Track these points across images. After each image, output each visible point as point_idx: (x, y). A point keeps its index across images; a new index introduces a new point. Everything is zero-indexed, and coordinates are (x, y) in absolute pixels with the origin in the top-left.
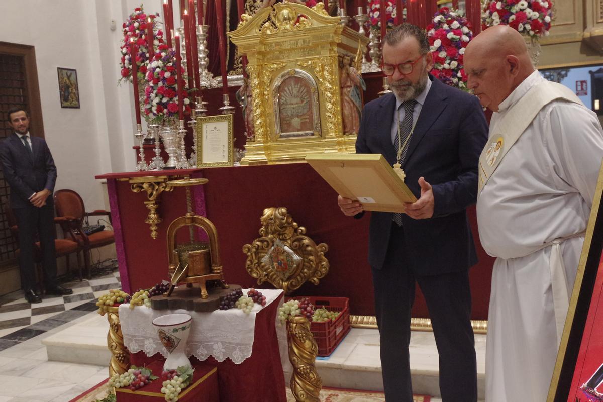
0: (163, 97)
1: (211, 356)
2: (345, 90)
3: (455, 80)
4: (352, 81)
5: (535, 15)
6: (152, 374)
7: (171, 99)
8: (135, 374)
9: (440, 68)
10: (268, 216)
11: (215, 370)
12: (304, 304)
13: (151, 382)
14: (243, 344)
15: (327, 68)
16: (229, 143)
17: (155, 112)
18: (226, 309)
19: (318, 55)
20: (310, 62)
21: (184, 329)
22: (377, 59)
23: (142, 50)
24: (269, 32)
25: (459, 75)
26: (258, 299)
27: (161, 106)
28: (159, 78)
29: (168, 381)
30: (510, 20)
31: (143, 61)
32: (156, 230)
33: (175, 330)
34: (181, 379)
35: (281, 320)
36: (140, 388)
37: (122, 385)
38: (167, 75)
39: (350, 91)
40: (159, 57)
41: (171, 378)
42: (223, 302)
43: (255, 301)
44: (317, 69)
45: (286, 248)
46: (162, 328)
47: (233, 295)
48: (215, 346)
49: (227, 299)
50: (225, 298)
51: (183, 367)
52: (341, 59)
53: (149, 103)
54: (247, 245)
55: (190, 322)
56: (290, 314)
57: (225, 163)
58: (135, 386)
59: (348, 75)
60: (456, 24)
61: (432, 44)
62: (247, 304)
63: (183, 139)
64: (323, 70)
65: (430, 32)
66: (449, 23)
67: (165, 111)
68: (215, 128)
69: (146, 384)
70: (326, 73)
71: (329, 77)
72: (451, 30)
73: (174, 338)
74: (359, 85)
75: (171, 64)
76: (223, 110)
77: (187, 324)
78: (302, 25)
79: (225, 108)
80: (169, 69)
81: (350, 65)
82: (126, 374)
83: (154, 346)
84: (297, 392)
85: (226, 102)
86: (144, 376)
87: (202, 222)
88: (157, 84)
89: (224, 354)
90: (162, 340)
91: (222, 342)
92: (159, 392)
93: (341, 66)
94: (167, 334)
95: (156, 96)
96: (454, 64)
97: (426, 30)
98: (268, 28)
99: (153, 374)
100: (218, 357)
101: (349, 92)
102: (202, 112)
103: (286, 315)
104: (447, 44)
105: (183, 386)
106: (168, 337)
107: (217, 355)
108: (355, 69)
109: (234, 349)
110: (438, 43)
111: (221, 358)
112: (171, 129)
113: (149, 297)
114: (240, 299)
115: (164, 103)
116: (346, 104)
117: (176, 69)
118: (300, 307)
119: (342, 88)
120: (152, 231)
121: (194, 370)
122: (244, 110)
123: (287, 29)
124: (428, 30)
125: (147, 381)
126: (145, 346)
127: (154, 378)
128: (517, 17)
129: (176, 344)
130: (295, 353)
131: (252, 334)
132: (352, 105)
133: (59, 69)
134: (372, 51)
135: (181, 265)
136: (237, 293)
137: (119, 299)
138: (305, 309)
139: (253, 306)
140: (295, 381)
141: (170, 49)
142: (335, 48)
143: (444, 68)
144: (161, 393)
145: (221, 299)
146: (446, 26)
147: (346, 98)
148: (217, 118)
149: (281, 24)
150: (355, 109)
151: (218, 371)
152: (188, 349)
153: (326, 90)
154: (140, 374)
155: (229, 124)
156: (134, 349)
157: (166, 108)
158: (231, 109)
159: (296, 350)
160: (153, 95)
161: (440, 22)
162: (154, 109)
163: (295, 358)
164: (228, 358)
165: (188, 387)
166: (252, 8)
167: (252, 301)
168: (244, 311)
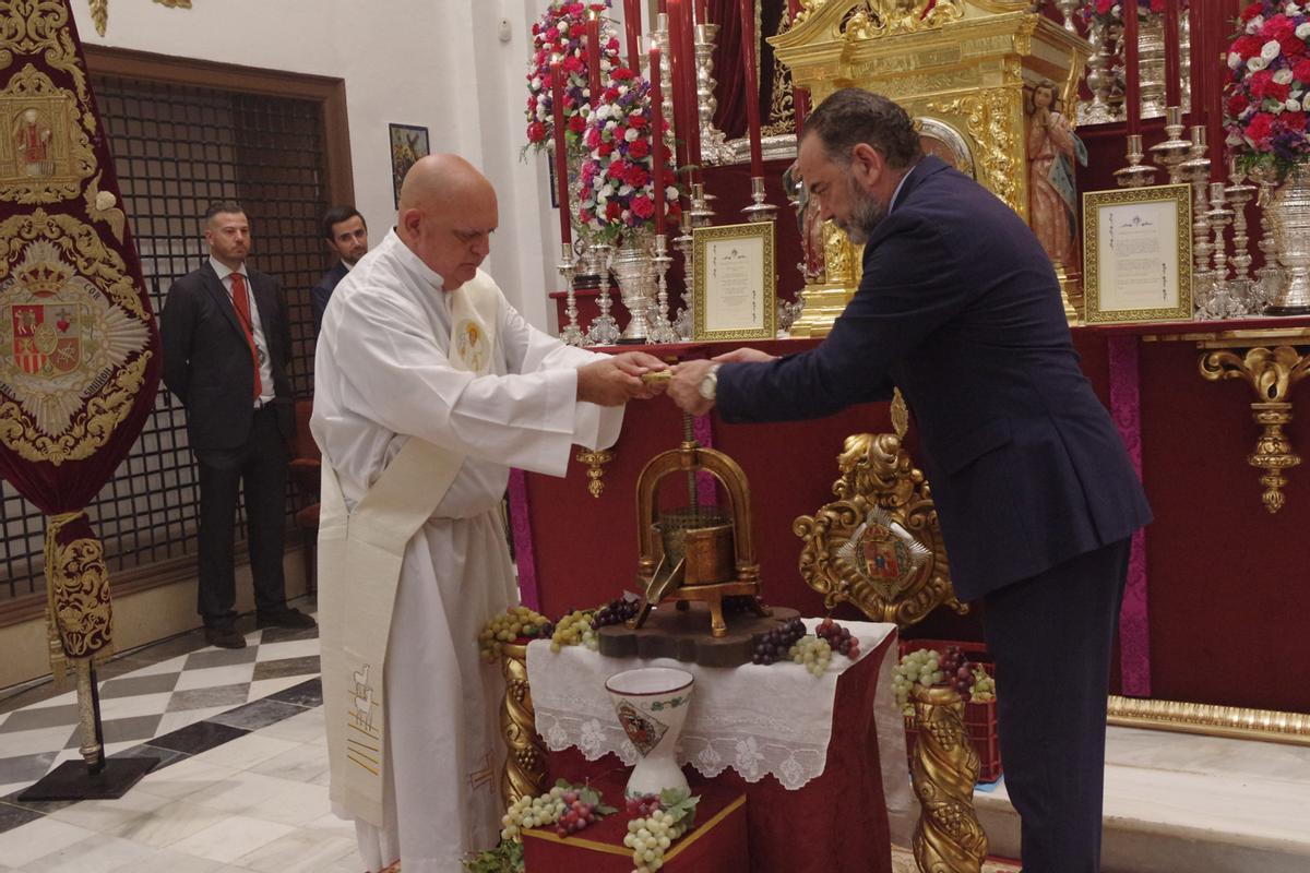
0: (621, 184)
1: (730, 767)
2: (1038, 166)
4: (1056, 144)
6: (601, 800)
7: (638, 189)
8: (566, 801)
9: (1277, 109)
10: (856, 453)
11: (742, 800)
12: (951, 660)
13: (600, 819)
14: (806, 746)
15: (997, 115)
16: (766, 286)
17: (603, 217)
18: (768, 663)
19: (976, 84)
20: (956, 103)
21: (675, 703)
22: (1104, 93)
23: (574, 83)
24: (862, 35)
26: (840, 642)
27: (615, 203)
28: (612, 142)
29: (640, 821)
31: (575, 107)
32: (599, 478)
33: (657, 706)
34: (669, 818)
35: (897, 696)
36: (576, 832)
37: (538, 821)
38: (631, 135)
39: (1052, 169)
40: (613, 96)
41: (647, 814)
42: (761, 647)
43: (834, 647)
44: (974, 118)
45: (895, 527)
46: (628, 698)
47: (784, 632)
48: (741, 746)
49: (770, 640)
50: (766, 638)
51: (673, 790)
52: (1030, 94)
53: (590, 198)
54: (805, 517)
55: (689, 690)
56: (917, 682)
57: (758, 331)
58: (566, 826)
59: (1047, 130)
61: (1257, 53)
62: (816, 653)
63: (662, 278)
64: (986, 119)
65: (1251, 25)
67: (625, 214)
68: (735, 252)
69: (589, 824)
70: (993, 127)
71: (1002, 137)
73: (653, 723)
74: (1071, 153)
75: (640, 111)
76: (751, 213)
77: (683, 694)
78: (941, 18)
79: (755, 208)
80: (636, 123)
81: (1051, 108)
82: (545, 797)
83: (603, 738)
84: (929, 864)
85: (758, 195)
86: (585, 806)
87: (716, 462)
88: (609, 156)
89: (761, 764)
90: (626, 728)
91: (755, 737)
92: (620, 842)
93: (1031, 110)
94: (638, 713)
95: (607, 182)
97: (1240, 21)
98: (860, 26)
99: (605, 800)
100: (747, 771)
101: (1048, 170)
102: (703, 218)
103: (909, 684)
104: (1296, 51)
105: (674, 833)
106: (641, 721)
107: (745, 767)
108: (1062, 117)
109: (785, 755)
110: (1271, 50)
111: (753, 773)
112: (636, 255)
113: (595, 628)
114: (800, 642)
115: (622, 198)
116: (1040, 197)
117: (650, 122)
118: (941, 668)
119: (1030, 161)
120: (591, 479)
121: (697, 800)
122: (801, 214)
123: (905, 28)
124: (1248, 17)
125: (592, 816)
126: (583, 738)
127: (608, 810)
129: (658, 736)
130: (927, 774)
131: (828, 725)
132: (1054, 200)
133: (392, 126)
134: (1094, 76)
135: (668, 558)
136: (793, 628)
137: (527, 627)
138: (954, 672)
139: (829, 660)
140: (926, 837)
141: (637, 78)
142: (1017, 70)
143: (1286, 110)
144: (624, 846)
145: (757, 640)
146: (1292, 9)
147: (1040, 183)
148: (739, 229)
149: (891, 17)
150: (1062, 209)
151: (747, 803)
152: (680, 750)
153: (993, 164)
154: (578, 799)
155: (766, 245)
156: (557, 742)
157: (628, 208)
158: (769, 212)
159: (930, 767)
160: (598, 181)
162: (601, 211)
163: (927, 785)
164: (771, 774)
165: (684, 836)
167: (827, 646)
168: (811, 671)
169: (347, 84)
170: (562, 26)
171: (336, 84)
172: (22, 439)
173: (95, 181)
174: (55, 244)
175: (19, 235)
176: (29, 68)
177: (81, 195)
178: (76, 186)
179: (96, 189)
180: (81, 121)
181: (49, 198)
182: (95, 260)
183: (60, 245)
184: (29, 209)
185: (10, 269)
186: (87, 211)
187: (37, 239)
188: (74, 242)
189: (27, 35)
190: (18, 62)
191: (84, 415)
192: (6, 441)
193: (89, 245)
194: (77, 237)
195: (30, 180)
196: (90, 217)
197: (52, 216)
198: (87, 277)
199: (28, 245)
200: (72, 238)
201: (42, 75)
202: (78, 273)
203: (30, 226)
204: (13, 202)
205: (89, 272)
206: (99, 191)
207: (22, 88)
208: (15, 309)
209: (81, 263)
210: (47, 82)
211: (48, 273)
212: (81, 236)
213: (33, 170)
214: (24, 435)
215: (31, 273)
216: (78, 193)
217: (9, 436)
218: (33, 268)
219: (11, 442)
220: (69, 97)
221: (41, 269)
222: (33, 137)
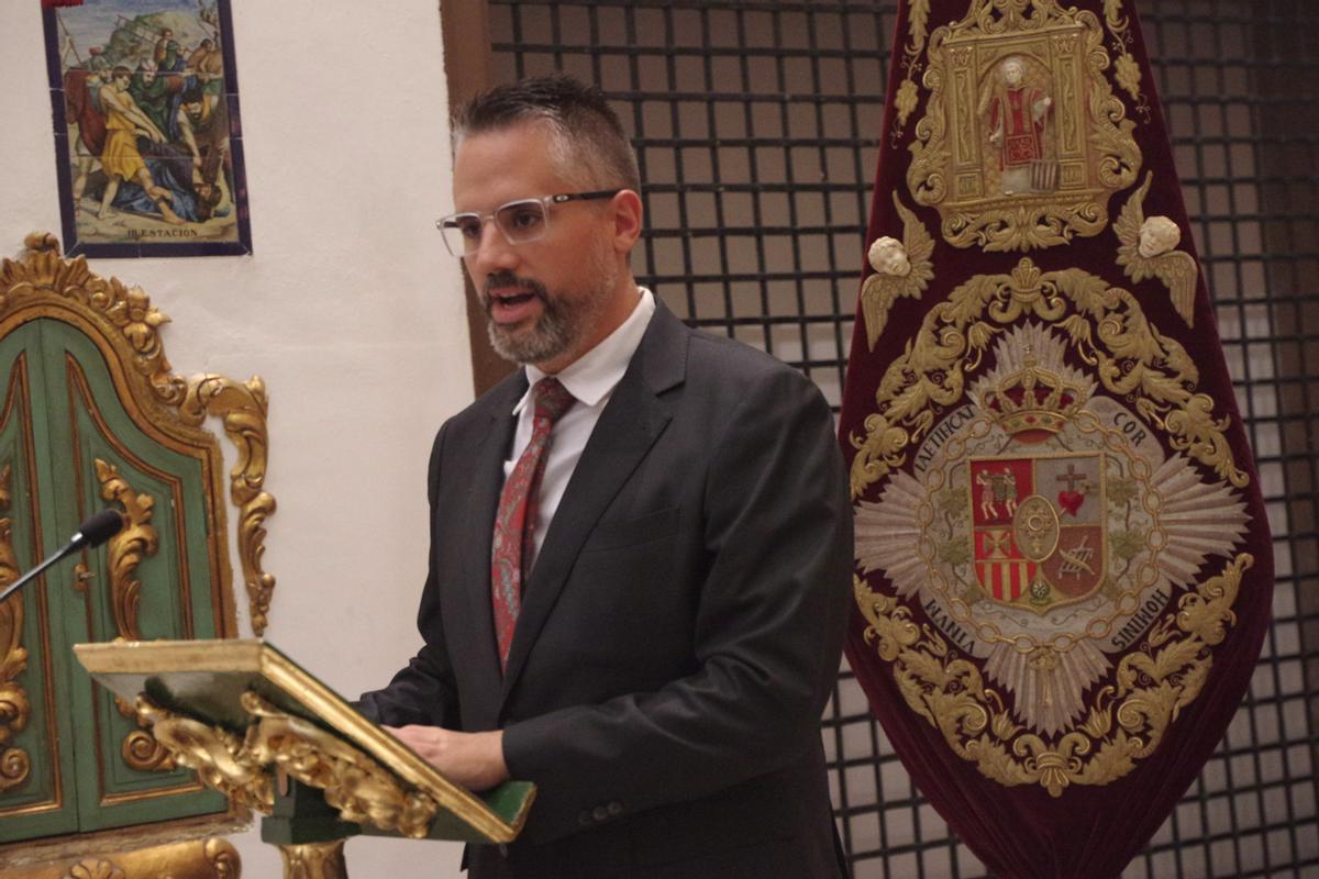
172: (985, 737)
173: (1138, 197)
174: (1055, 332)
175: (985, 317)
177: (1109, 227)
178: (1099, 210)
179: (1140, 213)
180: (1110, 74)
181: (1044, 237)
182: (1135, 361)
183: (1064, 334)
184: (1005, 261)
185: (967, 386)
186: (1121, 260)
187: (1020, 321)
188: (1094, 324)
191: (1111, 688)
192: (953, 739)
193: (1124, 330)
194: (1098, 315)
195: (1008, 203)
196: (1127, 272)
197: (1051, 274)
198: (1119, 398)
199: (1002, 336)
200: (1090, 317)
202: (1102, 390)
203: (1008, 295)
204: (975, 248)
205: (1123, 387)
206: (1146, 215)
207: (996, 14)
208: (977, 466)
209: (1107, 369)
211: (1042, 391)
212: (1107, 312)
213: (1016, 180)
214: (988, 729)
215: (1009, 393)
216: (1102, 222)
217: (959, 731)
218: (1011, 383)
219: (963, 743)
220: (1088, 26)
221: (1028, 384)
222: (1017, 114)
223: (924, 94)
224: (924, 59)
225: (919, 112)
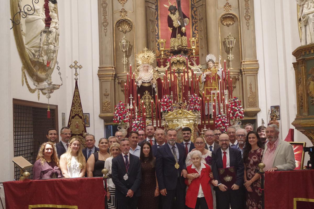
3: (224, 131)
5: (240, 115)
9: (221, 128)
25: (225, 130)
30: (235, 116)
60: (224, 118)
61: (219, 122)
65: (217, 119)
66: (222, 117)
72: (223, 119)
96: (224, 127)
98: (175, 115)
104: (222, 122)
110: (220, 122)
119: (194, 132)
123: (181, 116)
128: (236, 115)
132: (197, 136)
146: (222, 118)
161: (220, 117)
166: (145, 99)
169: (58, 106)
170: (122, 107)
171: (57, 106)
173: (84, 131)
176: (77, 116)
180: (83, 123)
181: (78, 133)
186: (83, 135)
189: (77, 112)
190: (76, 115)
194: (82, 139)
195: (76, 131)
197: (79, 136)
201: (78, 117)
202: (81, 144)
204: (74, 134)
205: (83, 144)
207: (76, 119)
210: (79, 118)
213: (77, 130)
216: (82, 133)
220: (81, 120)
222: (77, 125)
223: (71, 123)
224: (71, 121)
225: (70, 124)
